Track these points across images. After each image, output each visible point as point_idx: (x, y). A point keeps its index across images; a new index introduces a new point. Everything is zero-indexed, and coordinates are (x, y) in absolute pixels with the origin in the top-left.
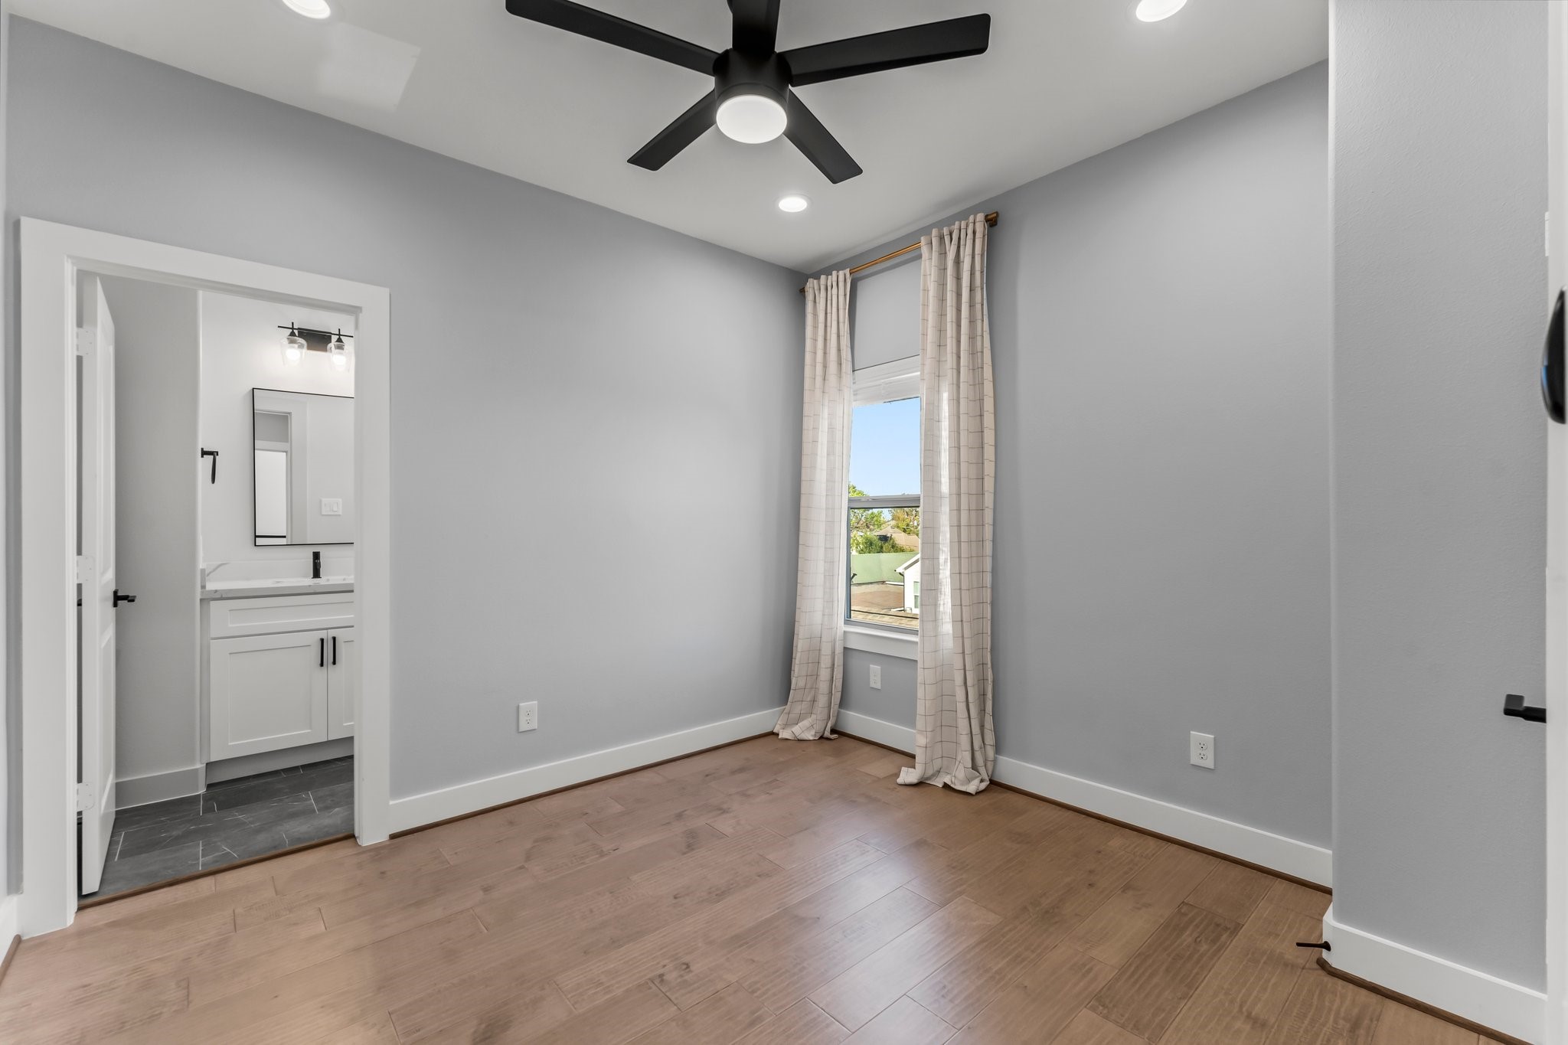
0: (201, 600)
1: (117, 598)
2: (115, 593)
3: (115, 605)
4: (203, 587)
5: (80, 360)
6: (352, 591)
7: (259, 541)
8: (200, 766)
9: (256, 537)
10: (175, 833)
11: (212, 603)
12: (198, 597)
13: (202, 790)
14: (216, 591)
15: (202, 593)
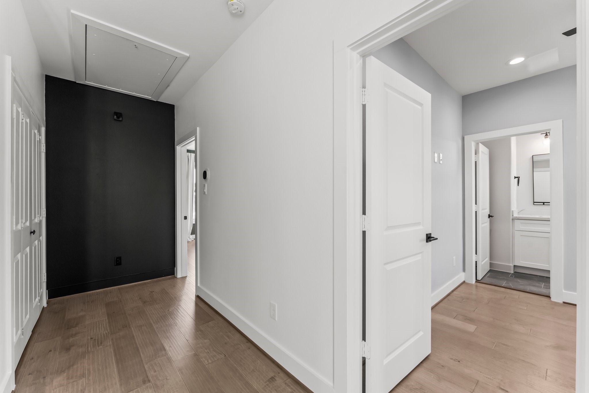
0: (512, 219)
1: (490, 216)
2: (489, 215)
3: (489, 218)
4: (513, 215)
5: (476, 162)
6: (549, 221)
7: (535, 204)
8: (512, 265)
9: (534, 202)
10: (501, 278)
11: (515, 220)
12: (511, 218)
13: (512, 272)
14: (516, 217)
15: (512, 217)
